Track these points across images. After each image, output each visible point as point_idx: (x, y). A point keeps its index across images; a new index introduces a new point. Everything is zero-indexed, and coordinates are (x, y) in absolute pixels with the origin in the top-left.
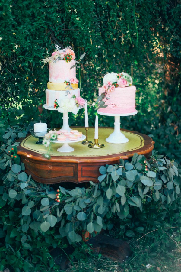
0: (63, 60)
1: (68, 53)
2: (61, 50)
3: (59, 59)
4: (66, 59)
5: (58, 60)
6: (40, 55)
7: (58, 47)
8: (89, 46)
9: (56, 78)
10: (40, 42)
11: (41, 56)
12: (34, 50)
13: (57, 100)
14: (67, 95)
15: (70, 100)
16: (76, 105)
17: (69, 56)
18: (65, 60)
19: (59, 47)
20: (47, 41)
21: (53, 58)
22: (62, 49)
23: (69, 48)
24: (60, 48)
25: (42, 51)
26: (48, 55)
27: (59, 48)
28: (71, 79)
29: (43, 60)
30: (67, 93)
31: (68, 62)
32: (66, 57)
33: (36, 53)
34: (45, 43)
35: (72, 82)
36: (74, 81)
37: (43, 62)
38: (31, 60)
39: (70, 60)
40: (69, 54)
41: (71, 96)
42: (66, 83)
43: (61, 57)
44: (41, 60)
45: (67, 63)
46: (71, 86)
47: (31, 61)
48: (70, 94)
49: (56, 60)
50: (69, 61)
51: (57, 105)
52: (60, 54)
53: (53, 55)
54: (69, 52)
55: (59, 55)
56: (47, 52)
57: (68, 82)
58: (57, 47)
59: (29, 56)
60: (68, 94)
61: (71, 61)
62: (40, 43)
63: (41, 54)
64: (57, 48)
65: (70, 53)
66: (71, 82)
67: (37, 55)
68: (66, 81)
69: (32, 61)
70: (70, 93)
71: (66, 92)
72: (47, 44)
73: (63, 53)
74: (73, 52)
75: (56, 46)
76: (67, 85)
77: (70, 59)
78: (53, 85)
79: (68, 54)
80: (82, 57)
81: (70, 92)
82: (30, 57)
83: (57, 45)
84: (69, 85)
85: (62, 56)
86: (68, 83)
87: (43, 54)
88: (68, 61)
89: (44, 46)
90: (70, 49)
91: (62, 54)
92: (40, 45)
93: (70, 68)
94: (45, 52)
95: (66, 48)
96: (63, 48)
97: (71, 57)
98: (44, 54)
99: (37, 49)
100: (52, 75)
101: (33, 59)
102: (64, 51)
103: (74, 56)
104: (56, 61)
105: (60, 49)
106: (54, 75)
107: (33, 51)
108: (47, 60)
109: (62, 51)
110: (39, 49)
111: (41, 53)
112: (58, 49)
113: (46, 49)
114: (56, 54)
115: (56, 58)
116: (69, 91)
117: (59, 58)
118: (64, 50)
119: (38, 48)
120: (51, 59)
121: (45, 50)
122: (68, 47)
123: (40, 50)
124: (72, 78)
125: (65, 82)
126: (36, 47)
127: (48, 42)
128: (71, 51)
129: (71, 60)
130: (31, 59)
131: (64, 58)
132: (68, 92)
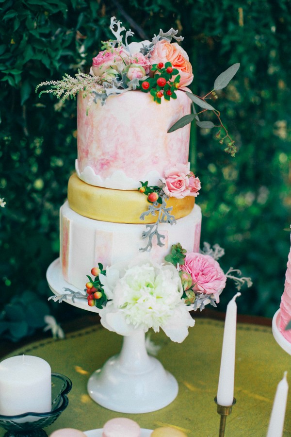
0: (138, 89)
1: (164, 61)
2: (133, 44)
3: (120, 84)
4: (154, 87)
5: (115, 90)
6: (50, 57)
7: (120, 29)
8: (233, 33)
9: (102, 165)
10: (56, 6)
11: (51, 63)
12: (31, 37)
13: (101, 266)
14: (144, 250)
15: (156, 272)
16: (184, 296)
17: (169, 73)
18: (146, 92)
19: (124, 29)
20: (85, 5)
21: (96, 78)
22: (138, 38)
23: (168, 37)
24: (130, 33)
25: (58, 45)
26: (82, 58)
27: (123, 33)
28: (167, 173)
29: (54, 83)
30: (148, 239)
31: (159, 101)
32: (151, 75)
33: (34, 49)
34: (73, 14)
35: (170, 190)
36: (183, 188)
37: (51, 91)
38: (12, 76)
39: (169, 93)
40: (168, 64)
41: (165, 250)
42: (146, 193)
43: (129, 74)
44: (41, 85)
45: (155, 103)
46: (167, 211)
47: (11, 83)
48: (160, 244)
49: (108, 91)
50: (167, 98)
51: (99, 295)
52: (125, 63)
53: (98, 64)
54: (167, 57)
55: (122, 67)
56: (82, 49)
57: (157, 189)
58: (116, 28)
59: (7, 60)
60: (150, 245)
61: (175, 97)
62: (55, 11)
63: (53, 54)
64: (117, 34)
65: (173, 60)
66: (166, 189)
67: (39, 57)
68: (145, 184)
69: (18, 80)
70: (161, 239)
71: (144, 235)
72: (81, 18)
73: (142, 56)
74: (185, 55)
75: (111, 27)
76: (150, 200)
77: (169, 88)
78: (87, 196)
79: (161, 65)
80: (222, 81)
81: (159, 236)
82: (12, 64)
83: (119, 24)
84: (160, 201)
85: (136, 72)
86: (156, 196)
87: (61, 53)
88: (163, 98)
89: (71, 23)
90: (173, 41)
91: (137, 62)
92: (56, 19)
93: (167, 127)
94: (73, 47)
95: (156, 38)
96: (142, 34)
97: (178, 80)
98: (70, 53)
99: (42, 35)
100: (87, 153)
101: (20, 72)
102: (145, 51)
103: (187, 75)
104: (104, 97)
105: (130, 40)
106: (95, 152)
107: (23, 42)
108: (69, 86)
109: (136, 47)
110: (48, 36)
111: (56, 50)
112: (119, 38)
113: (79, 36)
114: (111, 63)
115: (111, 78)
116: (156, 232)
117: (120, 79)
118: (147, 43)
119: (47, 31)
120: (85, 82)
121: (74, 39)
122: (165, 31)
123: (53, 38)
124: (174, 170)
125: (143, 189)
126: (39, 26)
127: (87, 9)
128: (175, 50)
129: (177, 92)
130: (14, 72)
131: (145, 83)
132: (151, 237)
